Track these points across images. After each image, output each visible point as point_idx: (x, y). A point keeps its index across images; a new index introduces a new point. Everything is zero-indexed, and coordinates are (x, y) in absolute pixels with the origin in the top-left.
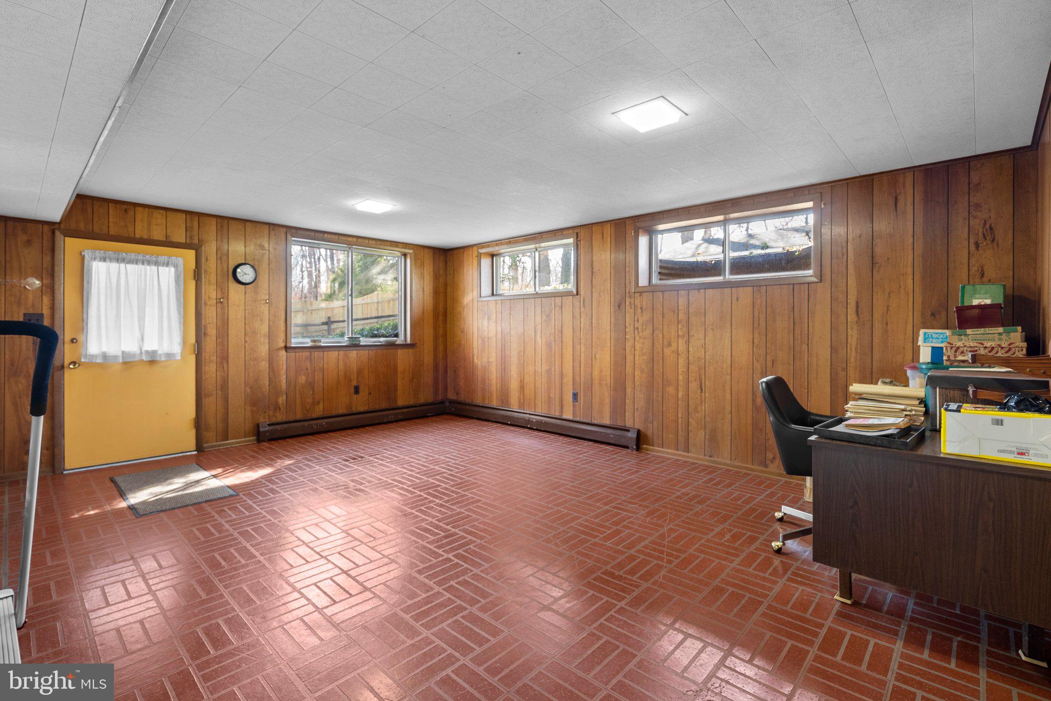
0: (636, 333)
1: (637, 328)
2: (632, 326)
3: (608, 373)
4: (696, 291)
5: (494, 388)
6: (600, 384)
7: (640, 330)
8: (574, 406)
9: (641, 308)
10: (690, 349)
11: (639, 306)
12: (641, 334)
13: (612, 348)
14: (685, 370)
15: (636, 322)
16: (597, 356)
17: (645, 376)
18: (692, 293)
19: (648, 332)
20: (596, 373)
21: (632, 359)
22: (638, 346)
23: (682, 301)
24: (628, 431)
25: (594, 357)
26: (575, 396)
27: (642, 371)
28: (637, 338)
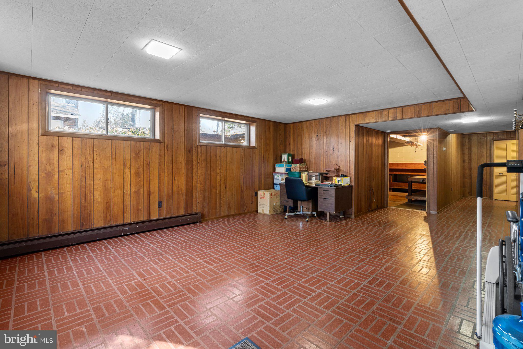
0: (198, 165)
1: (199, 163)
2: (196, 162)
3: (183, 187)
4: (224, 148)
5: (68, 214)
6: (178, 194)
7: (200, 164)
8: (160, 210)
9: (201, 153)
10: (222, 172)
11: (200, 152)
12: (200, 166)
13: (185, 173)
14: (220, 181)
15: (198, 160)
16: (176, 178)
17: (202, 185)
18: (222, 148)
19: (203, 165)
20: (175, 189)
21: (196, 178)
22: (199, 171)
23: (218, 151)
24: (197, 214)
25: (173, 179)
26: (160, 204)
27: (201, 184)
28: (199, 168)
